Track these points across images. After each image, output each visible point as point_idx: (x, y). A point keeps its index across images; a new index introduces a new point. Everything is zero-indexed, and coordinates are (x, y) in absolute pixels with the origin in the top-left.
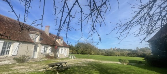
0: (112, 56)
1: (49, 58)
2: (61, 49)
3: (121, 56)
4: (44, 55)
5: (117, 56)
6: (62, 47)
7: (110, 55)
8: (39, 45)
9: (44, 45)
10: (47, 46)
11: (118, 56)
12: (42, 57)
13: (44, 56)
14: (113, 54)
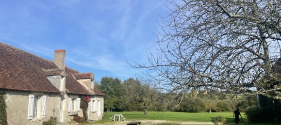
0: (196, 111)
1: (77, 122)
2: (92, 101)
3: (219, 111)
4: (71, 116)
5: (208, 111)
6: (93, 96)
7: (192, 111)
8: (66, 96)
9: (71, 96)
10: (74, 97)
11: (213, 111)
12: (69, 120)
13: (72, 118)
14: (199, 107)
